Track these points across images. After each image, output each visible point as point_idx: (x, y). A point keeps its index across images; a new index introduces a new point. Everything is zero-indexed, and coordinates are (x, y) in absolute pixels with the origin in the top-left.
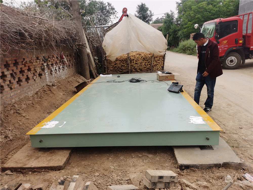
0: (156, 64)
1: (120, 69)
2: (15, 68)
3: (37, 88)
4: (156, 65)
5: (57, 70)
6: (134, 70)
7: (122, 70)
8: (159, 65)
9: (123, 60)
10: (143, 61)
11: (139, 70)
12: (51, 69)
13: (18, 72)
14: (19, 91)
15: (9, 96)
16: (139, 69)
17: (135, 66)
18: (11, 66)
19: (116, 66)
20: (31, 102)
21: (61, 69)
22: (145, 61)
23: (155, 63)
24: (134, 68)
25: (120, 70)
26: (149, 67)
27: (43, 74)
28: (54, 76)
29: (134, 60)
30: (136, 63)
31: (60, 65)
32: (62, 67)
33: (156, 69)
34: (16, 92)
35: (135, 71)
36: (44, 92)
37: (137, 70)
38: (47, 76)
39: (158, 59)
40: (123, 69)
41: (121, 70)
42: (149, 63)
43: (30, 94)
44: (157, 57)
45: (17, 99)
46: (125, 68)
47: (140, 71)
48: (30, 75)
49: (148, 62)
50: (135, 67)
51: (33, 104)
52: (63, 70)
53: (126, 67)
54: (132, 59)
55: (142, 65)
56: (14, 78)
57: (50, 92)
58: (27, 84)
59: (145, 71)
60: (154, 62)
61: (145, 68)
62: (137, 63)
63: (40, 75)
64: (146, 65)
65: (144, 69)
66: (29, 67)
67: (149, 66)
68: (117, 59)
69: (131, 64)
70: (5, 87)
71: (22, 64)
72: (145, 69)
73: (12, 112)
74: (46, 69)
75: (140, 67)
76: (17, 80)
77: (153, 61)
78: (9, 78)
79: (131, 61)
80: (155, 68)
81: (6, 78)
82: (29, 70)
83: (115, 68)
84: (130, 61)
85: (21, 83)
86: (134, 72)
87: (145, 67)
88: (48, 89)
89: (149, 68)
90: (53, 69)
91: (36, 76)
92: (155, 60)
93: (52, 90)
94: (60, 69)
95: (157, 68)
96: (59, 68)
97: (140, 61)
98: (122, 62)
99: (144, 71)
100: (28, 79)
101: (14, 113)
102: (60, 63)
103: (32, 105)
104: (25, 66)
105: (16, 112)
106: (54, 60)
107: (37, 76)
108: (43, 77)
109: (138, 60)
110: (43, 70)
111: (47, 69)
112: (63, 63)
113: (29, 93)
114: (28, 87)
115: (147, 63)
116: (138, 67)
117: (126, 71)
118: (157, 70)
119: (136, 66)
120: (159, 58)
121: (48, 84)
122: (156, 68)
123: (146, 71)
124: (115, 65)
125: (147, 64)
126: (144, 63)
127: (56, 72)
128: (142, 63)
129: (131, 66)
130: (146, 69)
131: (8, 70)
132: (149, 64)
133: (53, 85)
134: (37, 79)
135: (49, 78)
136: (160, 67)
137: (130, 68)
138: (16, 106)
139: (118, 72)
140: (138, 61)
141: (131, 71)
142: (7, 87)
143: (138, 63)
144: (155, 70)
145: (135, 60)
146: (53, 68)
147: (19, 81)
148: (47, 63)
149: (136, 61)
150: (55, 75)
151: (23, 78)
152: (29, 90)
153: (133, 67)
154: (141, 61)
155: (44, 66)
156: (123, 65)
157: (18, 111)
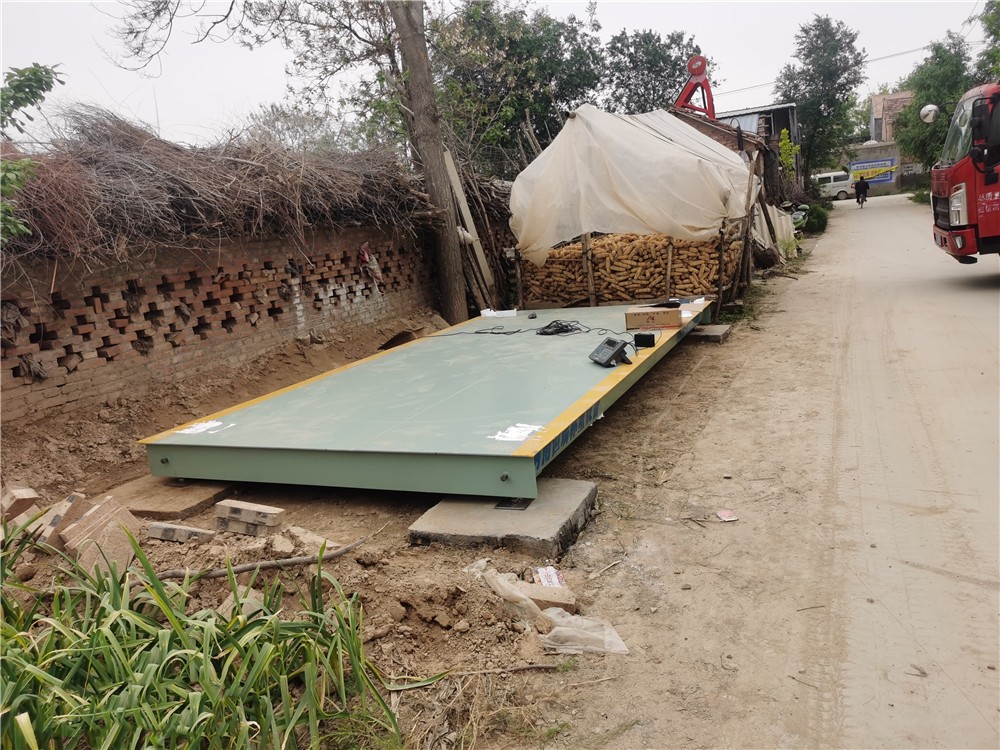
0: (686, 270)
1: (562, 291)
2: (189, 295)
3: (261, 348)
4: (687, 275)
5: (343, 298)
6: (606, 295)
7: (569, 293)
8: (700, 275)
9: (570, 262)
10: (634, 263)
11: (624, 295)
12: (317, 295)
13: (198, 302)
14: (199, 353)
15: (168, 362)
16: (623, 290)
17: (608, 279)
18: (176, 287)
19: (551, 280)
20: (227, 381)
21: (359, 293)
22: (643, 264)
23: (681, 270)
24: (607, 288)
25: (562, 294)
26: (660, 282)
27: (285, 310)
28: (326, 314)
29: (604, 259)
30: (613, 272)
31: (355, 283)
32: (362, 287)
33: (685, 290)
34: (188, 355)
35: (610, 297)
36: (281, 358)
37: (619, 293)
38: (299, 314)
39: (694, 254)
40: (574, 290)
41: (567, 296)
42: (658, 270)
43: (235, 363)
44: (687, 248)
45: (192, 372)
46: (578, 289)
47: (628, 297)
48: (238, 310)
49: (653, 264)
50: (610, 283)
51: (233, 387)
52: (367, 296)
53: (581, 285)
54: (598, 256)
55: (631, 275)
56: (186, 319)
57: (301, 358)
58: (228, 335)
59: (646, 296)
60: (675, 266)
61: (644, 286)
62: (616, 269)
63: (274, 311)
64: (648, 274)
65: (641, 290)
66: (235, 288)
67: (658, 280)
68: (554, 257)
69: (597, 274)
70: (155, 341)
71: (214, 283)
72: (645, 290)
73: (167, 401)
74: (298, 295)
75: (626, 283)
76: (194, 322)
77: (670, 264)
78: (169, 316)
79: (596, 263)
80: (682, 286)
81: (160, 319)
82: (236, 297)
83: (548, 288)
84: (593, 263)
85: (208, 332)
86: (610, 300)
87: (645, 282)
88: (296, 350)
89: (658, 286)
90: (326, 295)
91: (258, 313)
92: (681, 257)
93: (307, 354)
94: (354, 293)
95: (691, 285)
96: (351, 291)
97: (625, 261)
98: (570, 266)
99: (641, 296)
100: (229, 322)
101: (172, 404)
102: (356, 277)
103: (230, 390)
104: (223, 287)
105: (178, 404)
106: (330, 268)
107: (262, 313)
108: (285, 316)
109: (619, 260)
110: (287, 297)
111: (301, 294)
112: (368, 276)
113: (233, 360)
114: (228, 343)
115: (652, 269)
116: (622, 284)
117: (583, 298)
118: (692, 292)
119: (613, 279)
120: (695, 250)
121: (301, 337)
122: (686, 286)
123: (650, 296)
124: (547, 277)
125: (652, 274)
126: (639, 270)
127: (336, 304)
128: (633, 270)
129: (597, 282)
130: (649, 290)
131: (167, 298)
132: (660, 273)
133: (313, 341)
134: (265, 323)
135: (307, 319)
136: (704, 282)
137: (592, 288)
138: (182, 387)
139: (556, 302)
140: (620, 264)
141: (597, 297)
142: (162, 339)
143: (621, 269)
144: (682, 292)
145: (608, 259)
146: (325, 290)
147: (201, 327)
148: (304, 278)
149: (612, 264)
150: (334, 311)
151: (215, 319)
152: (231, 350)
153: (605, 284)
154: (629, 262)
155: (290, 286)
156: (573, 277)
157: (183, 401)
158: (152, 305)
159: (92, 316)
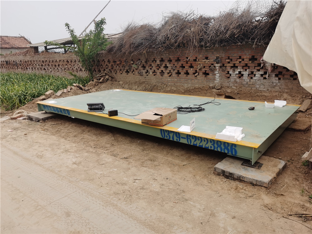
5: (245, 76)
12: (228, 72)
13: (178, 66)
21: (258, 75)
28: (232, 80)
31: (256, 70)
38: (217, 77)
48: (191, 71)
52: (265, 78)
58: (186, 77)
63: (206, 74)
66: (191, 64)
70: (165, 74)
71: (184, 61)
76: (176, 71)
82: (191, 67)
90: (234, 72)
91: (199, 73)
96: (252, 74)
100: (187, 74)
104: (187, 62)
106: (240, 62)
108: (210, 76)
110: (213, 70)
111: (219, 70)
127: (240, 77)
131: (170, 63)
133: (214, 88)
147: (178, 73)
148: (223, 64)
155: (215, 66)
158: (166, 65)
159: (153, 65)
